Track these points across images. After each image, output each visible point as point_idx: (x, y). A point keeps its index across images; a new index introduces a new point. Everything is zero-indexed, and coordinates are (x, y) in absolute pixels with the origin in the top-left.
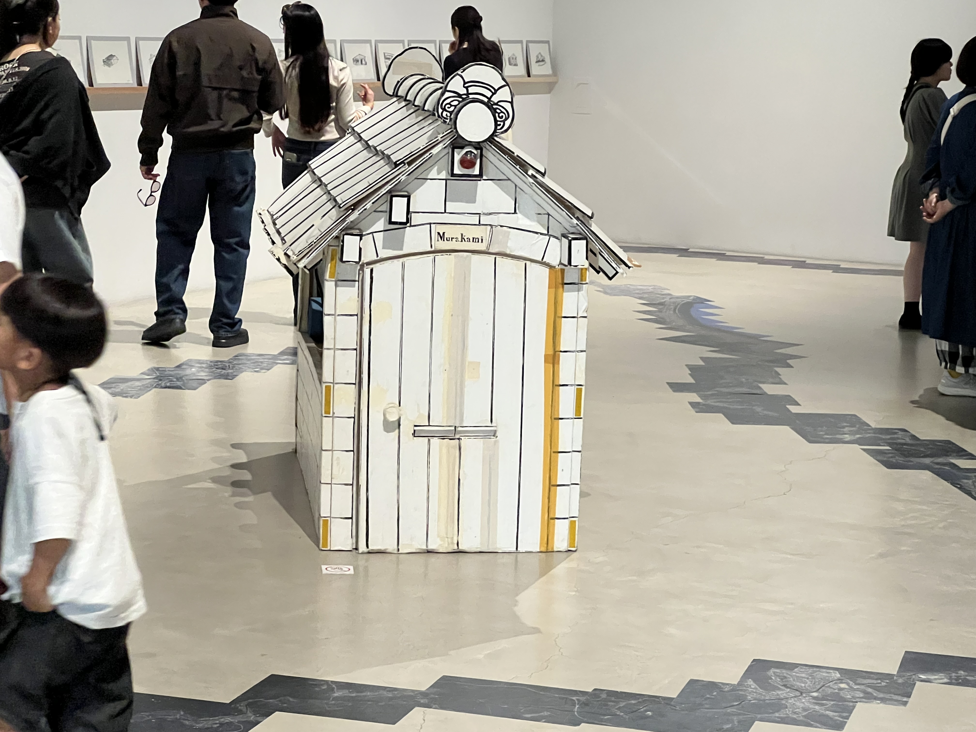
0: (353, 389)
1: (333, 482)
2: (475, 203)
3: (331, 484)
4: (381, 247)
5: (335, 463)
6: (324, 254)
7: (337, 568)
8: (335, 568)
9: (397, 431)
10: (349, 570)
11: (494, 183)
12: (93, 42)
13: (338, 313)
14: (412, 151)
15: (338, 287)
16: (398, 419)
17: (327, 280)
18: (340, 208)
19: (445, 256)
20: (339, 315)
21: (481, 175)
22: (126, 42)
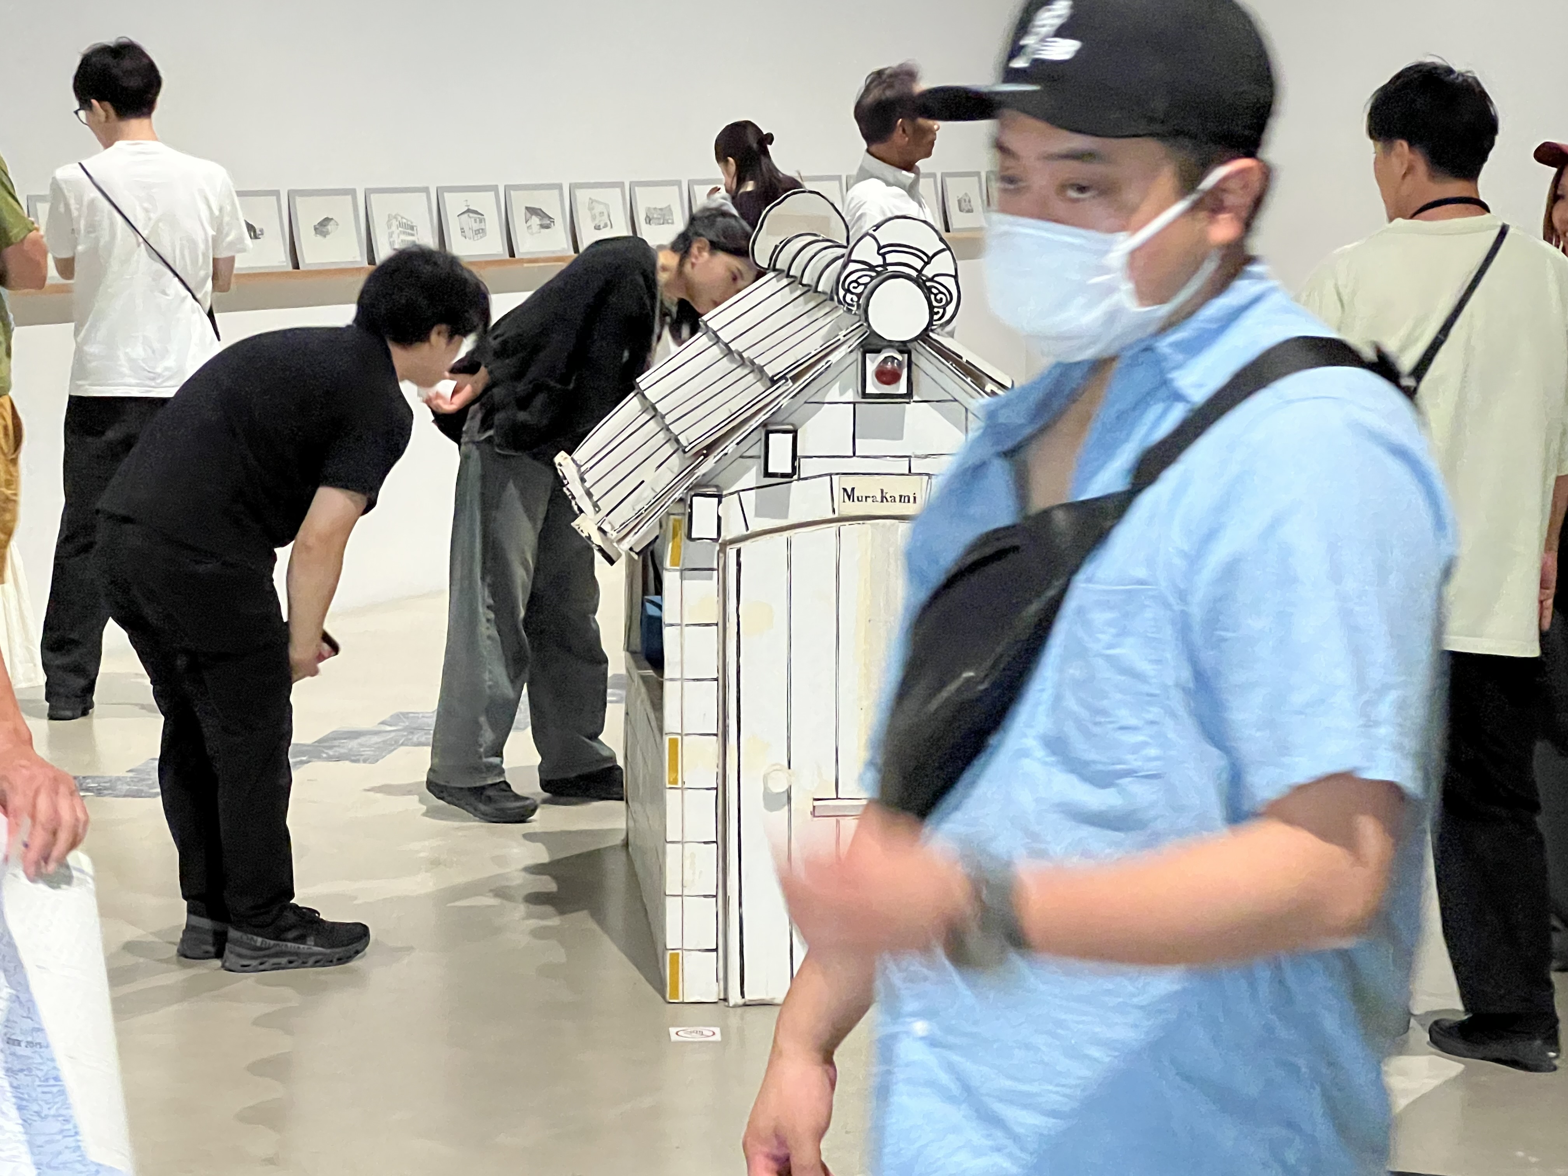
0: (714, 744)
1: (685, 893)
2: (901, 438)
3: (681, 896)
4: (753, 513)
5: (687, 863)
6: (661, 526)
7: (693, 1032)
8: (691, 1032)
9: (786, 808)
10: (713, 1034)
11: (931, 406)
12: (298, 200)
13: (685, 622)
14: (799, 358)
15: (685, 579)
16: (787, 790)
17: (666, 570)
18: (685, 452)
19: (856, 527)
20: (687, 625)
21: (909, 394)
22: (349, 198)
